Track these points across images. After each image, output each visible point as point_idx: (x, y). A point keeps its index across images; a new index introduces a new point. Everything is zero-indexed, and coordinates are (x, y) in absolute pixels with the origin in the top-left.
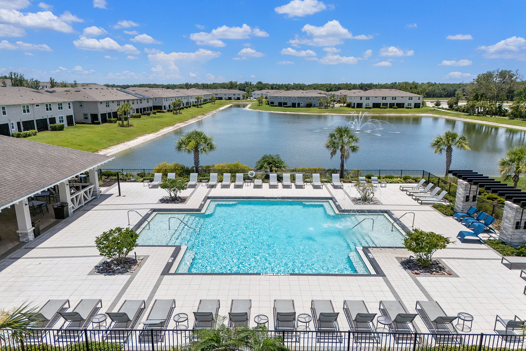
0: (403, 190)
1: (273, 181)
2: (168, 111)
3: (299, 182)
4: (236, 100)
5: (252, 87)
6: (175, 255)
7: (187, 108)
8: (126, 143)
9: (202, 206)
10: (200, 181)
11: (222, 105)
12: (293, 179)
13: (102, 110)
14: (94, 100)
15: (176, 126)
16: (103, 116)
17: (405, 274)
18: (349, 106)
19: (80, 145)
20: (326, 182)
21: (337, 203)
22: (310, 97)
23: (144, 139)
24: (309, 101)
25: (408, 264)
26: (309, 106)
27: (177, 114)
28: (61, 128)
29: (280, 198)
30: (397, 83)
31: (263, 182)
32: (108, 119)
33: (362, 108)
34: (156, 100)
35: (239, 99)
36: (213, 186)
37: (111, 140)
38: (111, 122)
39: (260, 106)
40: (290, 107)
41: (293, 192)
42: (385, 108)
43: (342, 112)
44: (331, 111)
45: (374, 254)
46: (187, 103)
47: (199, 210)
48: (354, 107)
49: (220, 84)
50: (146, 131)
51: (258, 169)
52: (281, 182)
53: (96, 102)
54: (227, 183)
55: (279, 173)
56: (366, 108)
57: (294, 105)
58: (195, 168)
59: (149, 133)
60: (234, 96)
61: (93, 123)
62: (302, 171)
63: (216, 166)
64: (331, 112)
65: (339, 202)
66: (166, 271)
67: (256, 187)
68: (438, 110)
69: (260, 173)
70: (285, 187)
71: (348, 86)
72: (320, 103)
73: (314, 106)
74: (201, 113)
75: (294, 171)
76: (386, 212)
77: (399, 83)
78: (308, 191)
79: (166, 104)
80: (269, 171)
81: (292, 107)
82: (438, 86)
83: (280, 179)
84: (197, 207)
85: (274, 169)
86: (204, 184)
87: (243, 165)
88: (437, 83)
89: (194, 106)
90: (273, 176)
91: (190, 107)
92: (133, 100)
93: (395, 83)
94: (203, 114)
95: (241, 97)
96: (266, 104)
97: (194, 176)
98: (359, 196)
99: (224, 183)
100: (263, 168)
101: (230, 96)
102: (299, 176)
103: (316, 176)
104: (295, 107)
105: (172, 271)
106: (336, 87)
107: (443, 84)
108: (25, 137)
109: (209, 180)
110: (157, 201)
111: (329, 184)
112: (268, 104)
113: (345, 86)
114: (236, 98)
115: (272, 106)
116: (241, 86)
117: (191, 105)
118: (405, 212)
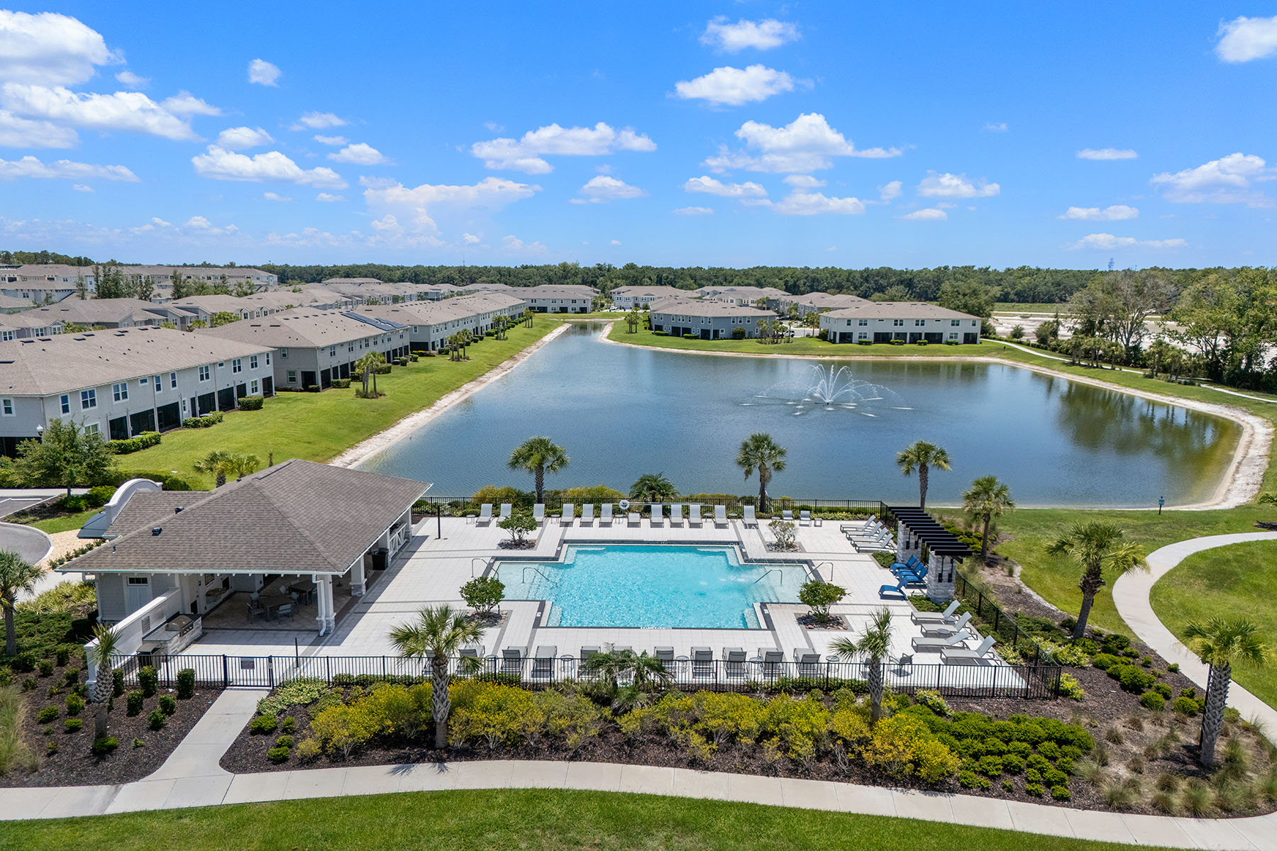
0: (843, 532)
1: (657, 516)
2: (440, 352)
3: (695, 518)
4: (578, 313)
5: (613, 276)
6: (541, 609)
7: (476, 341)
8: (383, 434)
9: (558, 552)
10: (548, 515)
11: (548, 327)
12: (686, 513)
13: (325, 363)
14: (310, 346)
15: (463, 389)
16: (325, 374)
17: (798, 629)
18: (823, 337)
19: (309, 443)
20: (736, 517)
21: (744, 550)
22: (741, 318)
23: (412, 424)
24: (738, 327)
25: (805, 621)
26: (738, 335)
27: (459, 360)
28: (257, 406)
29: (665, 542)
30: (951, 268)
31: (642, 517)
32: (332, 380)
33: (851, 342)
34: (416, 331)
35: (583, 310)
36: (567, 524)
37: (356, 430)
38: (338, 385)
39: (631, 332)
40: (696, 338)
41: (686, 533)
42: (901, 344)
43: (808, 352)
44: (786, 349)
45: (770, 610)
46: (476, 330)
47: (556, 559)
48: (833, 342)
49: (538, 268)
50: (412, 406)
51: (634, 498)
52: (668, 517)
53: (314, 350)
54: (590, 519)
55: (665, 504)
56: (861, 343)
57: (705, 335)
58: (536, 495)
59: (418, 411)
60: (574, 305)
61: (306, 389)
62: (703, 500)
63: (569, 494)
64: (785, 352)
65: (747, 549)
66: (537, 624)
67: (631, 525)
68: (1013, 349)
69: (636, 503)
70: (674, 525)
71: (835, 276)
72: (762, 332)
73: (750, 337)
74: (508, 354)
75: (687, 500)
76: (806, 562)
77: (954, 267)
78: (708, 531)
79: (435, 337)
80: (649, 499)
81: (702, 339)
82: (1044, 275)
83: (666, 512)
84: (553, 555)
85: (659, 497)
86: (554, 520)
87: (610, 490)
88: (1043, 267)
89: (489, 334)
90: (657, 508)
91: (481, 339)
92: (375, 337)
93: (946, 268)
94: (512, 358)
95: (589, 306)
96: (646, 328)
97: (539, 509)
98: (775, 540)
99: (584, 519)
100: (642, 497)
101: (563, 305)
102: (695, 507)
103: (721, 508)
104: (709, 339)
105: (543, 623)
106: (806, 278)
107: (1057, 271)
108: (206, 426)
109: (561, 514)
110: (496, 546)
111: (739, 520)
112: (650, 329)
113: (828, 275)
114: (578, 310)
115: (658, 334)
116: (587, 274)
117: (484, 332)
118: (821, 562)
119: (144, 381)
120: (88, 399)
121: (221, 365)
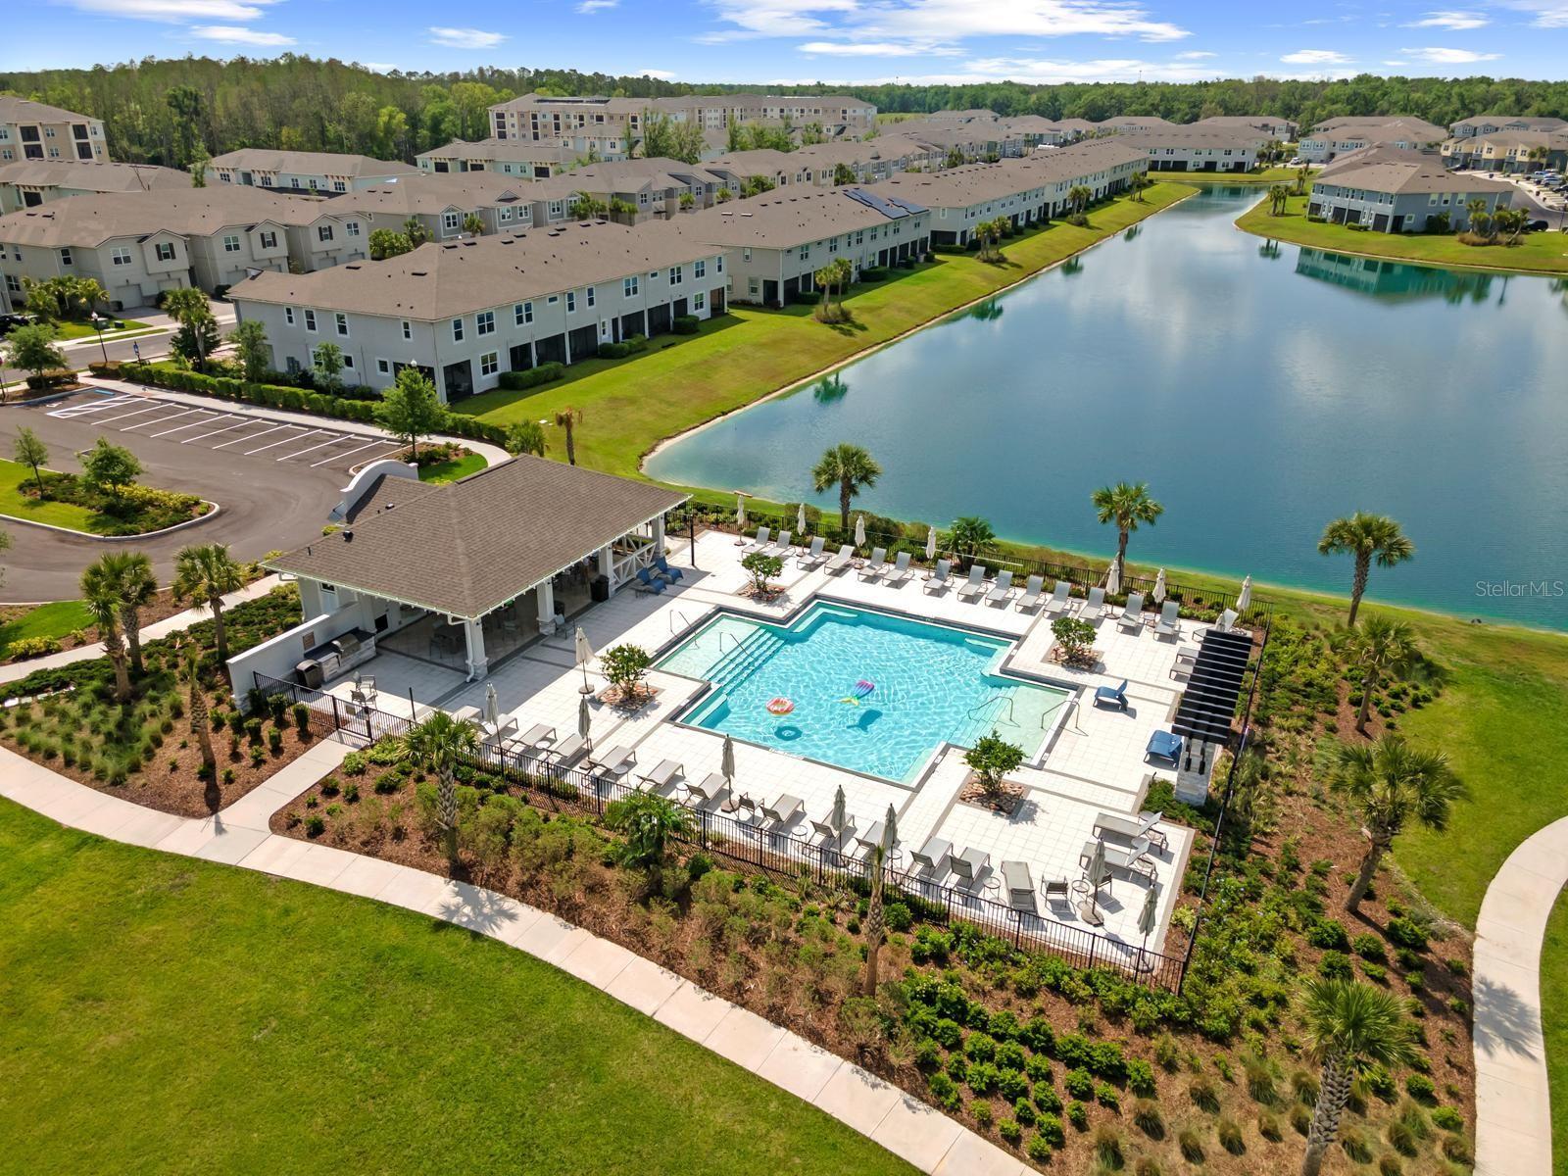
2: (971, 247)
4: (1231, 171)
7: (1035, 227)
9: (796, 612)
14: (773, 246)
16: (788, 285)
22: (1448, 195)
24: (1439, 211)
26: (1436, 227)
28: (694, 328)
32: (800, 293)
34: (944, 215)
35: (1239, 167)
38: (807, 300)
39: (1275, 215)
41: (966, 611)
45: (948, 758)
46: (1044, 209)
53: (775, 251)
57: (1380, 224)
60: (1227, 159)
61: (763, 307)
65: (1021, 651)
66: (671, 717)
73: (1457, 230)
76: (1077, 687)
79: (969, 224)
81: (1373, 230)
84: (782, 616)
89: (1061, 216)
91: (1046, 222)
92: (874, 229)
101: (1211, 158)
105: (679, 719)
114: (1232, 166)
115: (1311, 220)
117: (1057, 212)
119: (553, 299)
120: (486, 324)
121: (654, 275)
